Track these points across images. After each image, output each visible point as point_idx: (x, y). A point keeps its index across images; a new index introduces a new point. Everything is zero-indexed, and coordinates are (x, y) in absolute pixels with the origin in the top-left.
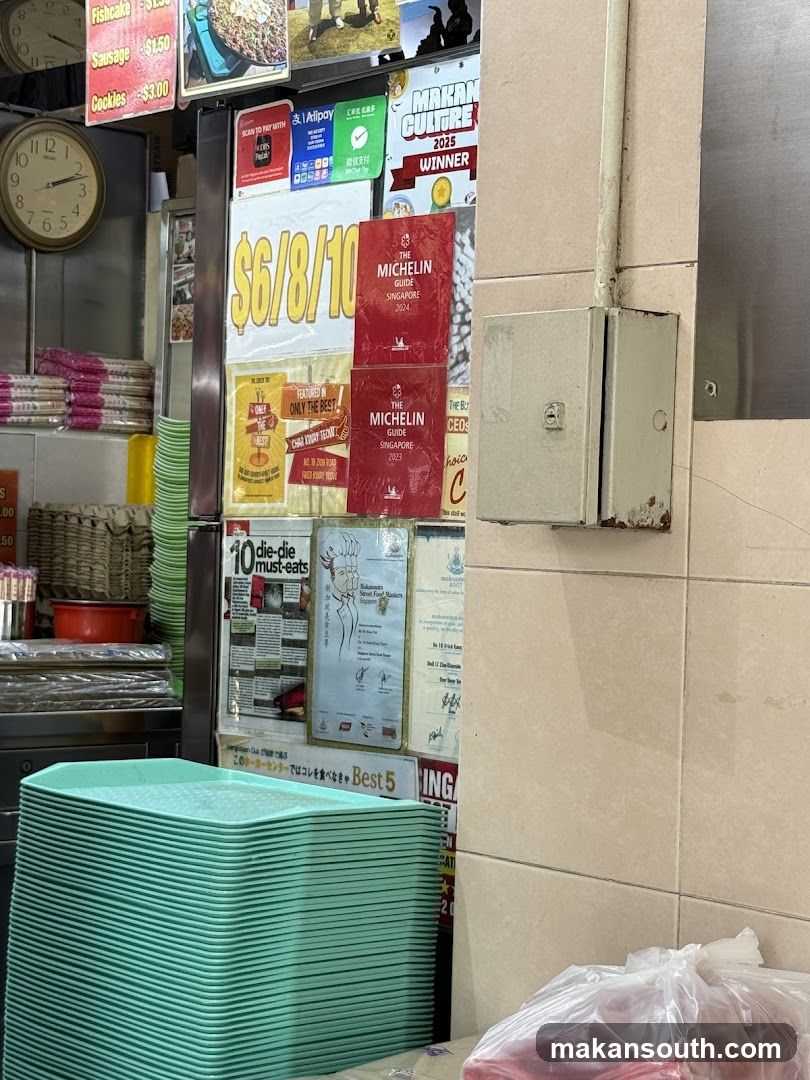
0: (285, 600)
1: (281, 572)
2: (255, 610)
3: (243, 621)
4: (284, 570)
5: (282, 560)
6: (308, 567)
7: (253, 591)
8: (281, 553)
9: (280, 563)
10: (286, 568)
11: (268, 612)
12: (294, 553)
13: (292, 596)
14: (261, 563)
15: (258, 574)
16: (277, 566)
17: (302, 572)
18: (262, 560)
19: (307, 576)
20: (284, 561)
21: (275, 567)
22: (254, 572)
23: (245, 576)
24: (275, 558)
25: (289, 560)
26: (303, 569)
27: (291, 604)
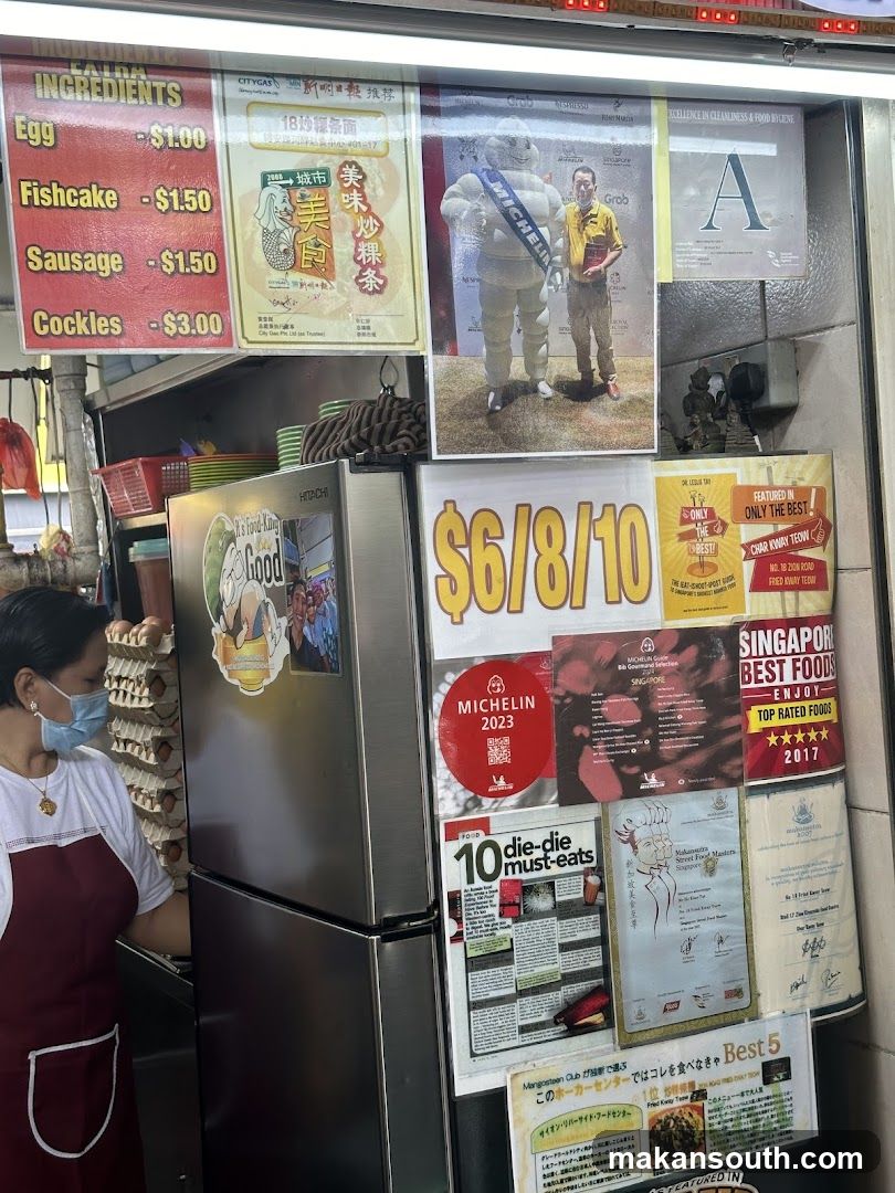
0: (558, 899)
1: (548, 868)
2: (509, 921)
3: (491, 938)
4: (554, 866)
5: (549, 854)
6: (594, 854)
7: (502, 898)
8: (548, 846)
9: (546, 858)
10: (558, 862)
11: (530, 919)
12: (569, 842)
13: (570, 891)
14: (513, 865)
15: (510, 876)
16: (543, 862)
17: (583, 862)
18: (514, 860)
19: (594, 864)
20: (553, 855)
21: (536, 865)
22: (502, 876)
23: (488, 884)
24: (538, 853)
25: (561, 851)
26: (584, 858)
27: (570, 902)
